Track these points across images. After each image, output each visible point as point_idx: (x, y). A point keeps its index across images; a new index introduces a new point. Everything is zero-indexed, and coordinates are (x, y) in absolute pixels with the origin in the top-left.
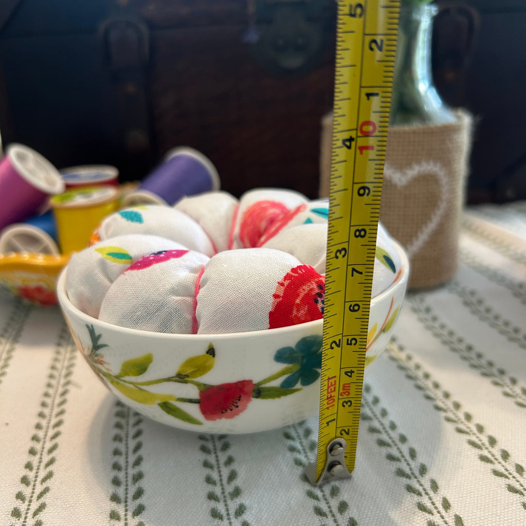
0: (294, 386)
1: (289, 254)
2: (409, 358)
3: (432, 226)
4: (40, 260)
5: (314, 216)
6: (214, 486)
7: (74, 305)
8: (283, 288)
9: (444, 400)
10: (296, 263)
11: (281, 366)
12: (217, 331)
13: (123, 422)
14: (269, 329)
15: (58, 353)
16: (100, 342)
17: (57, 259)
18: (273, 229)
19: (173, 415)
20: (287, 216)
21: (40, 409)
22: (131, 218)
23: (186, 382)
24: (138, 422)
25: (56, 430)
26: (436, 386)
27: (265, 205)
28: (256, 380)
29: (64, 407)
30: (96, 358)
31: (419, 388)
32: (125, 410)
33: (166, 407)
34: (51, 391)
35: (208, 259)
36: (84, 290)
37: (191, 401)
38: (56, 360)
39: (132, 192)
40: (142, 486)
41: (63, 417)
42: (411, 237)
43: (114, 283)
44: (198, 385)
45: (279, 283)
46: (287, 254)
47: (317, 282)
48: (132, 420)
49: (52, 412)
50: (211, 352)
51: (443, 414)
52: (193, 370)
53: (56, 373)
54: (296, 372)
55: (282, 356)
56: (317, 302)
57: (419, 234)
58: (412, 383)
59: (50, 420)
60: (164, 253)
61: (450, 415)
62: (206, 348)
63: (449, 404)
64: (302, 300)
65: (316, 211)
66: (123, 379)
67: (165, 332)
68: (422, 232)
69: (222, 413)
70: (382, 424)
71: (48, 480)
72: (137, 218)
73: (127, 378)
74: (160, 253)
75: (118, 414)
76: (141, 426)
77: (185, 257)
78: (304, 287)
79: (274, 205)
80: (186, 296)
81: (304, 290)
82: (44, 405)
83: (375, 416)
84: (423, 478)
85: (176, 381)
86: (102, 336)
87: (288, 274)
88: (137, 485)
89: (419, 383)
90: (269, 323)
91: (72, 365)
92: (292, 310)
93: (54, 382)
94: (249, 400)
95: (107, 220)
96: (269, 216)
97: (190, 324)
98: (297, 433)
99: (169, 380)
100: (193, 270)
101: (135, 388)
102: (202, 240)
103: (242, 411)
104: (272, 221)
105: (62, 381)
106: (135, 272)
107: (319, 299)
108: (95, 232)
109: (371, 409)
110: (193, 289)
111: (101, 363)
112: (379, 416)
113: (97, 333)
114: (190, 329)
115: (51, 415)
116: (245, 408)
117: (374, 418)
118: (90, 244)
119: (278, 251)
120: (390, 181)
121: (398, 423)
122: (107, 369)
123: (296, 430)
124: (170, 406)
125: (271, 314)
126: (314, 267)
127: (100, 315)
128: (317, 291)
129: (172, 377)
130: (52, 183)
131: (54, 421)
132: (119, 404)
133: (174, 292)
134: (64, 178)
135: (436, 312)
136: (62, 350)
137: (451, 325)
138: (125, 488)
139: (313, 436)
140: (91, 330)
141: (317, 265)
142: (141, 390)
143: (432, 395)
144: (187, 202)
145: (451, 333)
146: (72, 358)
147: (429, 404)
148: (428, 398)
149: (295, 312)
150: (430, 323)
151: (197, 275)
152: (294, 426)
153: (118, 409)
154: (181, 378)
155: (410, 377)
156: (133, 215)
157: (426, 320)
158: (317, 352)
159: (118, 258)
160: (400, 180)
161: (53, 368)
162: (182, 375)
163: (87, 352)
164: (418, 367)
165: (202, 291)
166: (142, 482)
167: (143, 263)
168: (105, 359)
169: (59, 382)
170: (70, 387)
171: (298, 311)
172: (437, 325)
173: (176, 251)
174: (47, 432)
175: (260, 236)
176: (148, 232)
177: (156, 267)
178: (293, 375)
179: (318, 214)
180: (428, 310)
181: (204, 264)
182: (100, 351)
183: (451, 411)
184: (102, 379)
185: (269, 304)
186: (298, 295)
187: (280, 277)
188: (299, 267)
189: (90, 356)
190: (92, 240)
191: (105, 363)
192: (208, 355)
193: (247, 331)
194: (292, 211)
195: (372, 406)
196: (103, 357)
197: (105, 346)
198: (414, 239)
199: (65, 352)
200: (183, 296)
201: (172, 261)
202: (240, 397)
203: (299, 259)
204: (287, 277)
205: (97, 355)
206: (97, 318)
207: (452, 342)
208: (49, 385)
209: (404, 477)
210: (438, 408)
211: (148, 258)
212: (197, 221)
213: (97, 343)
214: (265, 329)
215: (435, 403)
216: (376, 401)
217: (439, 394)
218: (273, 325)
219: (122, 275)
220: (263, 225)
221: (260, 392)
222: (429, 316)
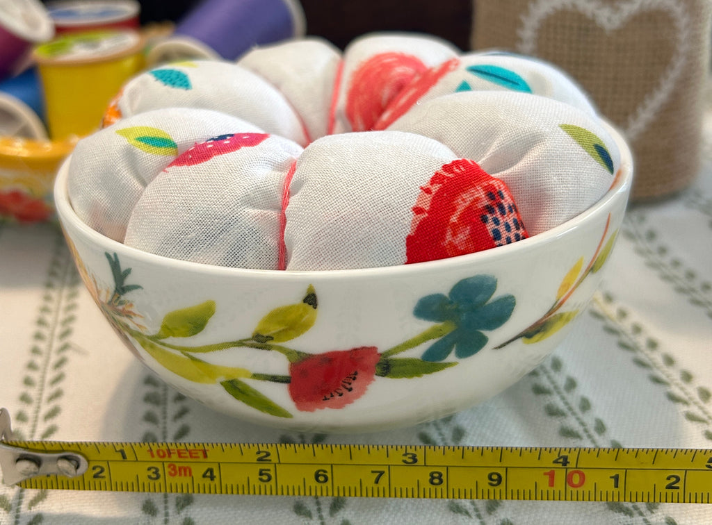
0: (445, 358)
1: (436, 141)
2: (623, 314)
3: (661, 97)
4: (19, 149)
5: (473, 79)
6: (309, 519)
7: (83, 221)
8: (429, 198)
9: (683, 385)
10: (449, 158)
11: (426, 326)
12: (319, 266)
13: (157, 411)
14: (406, 264)
15: (48, 298)
16: (129, 281)
17: (47, 148)
18: (403, 101)
19: (243, 401)
20: (427, 79)
21: (22, 389)
22: (171, 80)
23: (269, 348)
24: (182, 413)
25: (49, 423)
26: (669, 361)
27: (389, 60)
28: (382, 348)
29: (61, 385)
30: (120, 308)
31: (641, 364)
32: (160, 391)
33: (234, 387)
34: (39, 361)
35: (300, 150)
36: (101, 197)
37: (275, 379)
38: (45, 310)
39: (163, 39)
40: (192, 517)
41: (61, 402)
42: (626, 114)
43: (150, 186)
44: (288, 353)
45: (422, 188)
46: (433, 141)
47: (485, 188)
48: (172, 409)
49: (41, 394)
50: (311, 299)
51: (683, 409)
52: (281, 328)
53: (45, 331)
54: (448, 336)
55: (427, 308)
56: (485, 220)
57: (640, 110)
58: (629, 355)
59: (39, 407)
60: (228, 138)
61: (694, 410)
62: (304, 295)
63: (692, 391)
64: (462, 217)
65: (475, 70)
66: (162, 340)
67: (234, 266)
68: (644, 107)
69: (326, 399)
70: (582, 424)
71: (40, 502)
72: (180, 81)
73: (170, 340)
74: (223, 137)
75: (149, 399)
76: (188, 420)
77: (263, 144)
78: (464, 196)
79: (404, 60)
80: (267, 209)
81: (464, 201)
82: (28, 382)
83: (570, 409)
84: (654, 515)
85: (252, 346)
86: (133, 273)
87: (437, 174)
88: (183, 514)
89: (641, 356)
90: (407, 255)
91: (71, 319)
92: (444, 233)
93: (42, 346)
94: (370, 380)
95: (132, 84)
96: (397, 79)
97: (275, 255)
98: (441, 434)
99: (241, 343)
100: (278, 167)
101: (183, 356)
102: (286, 118)
103: (358, 396)
104: (401, 87)
105: (57, 344)
106: (184, 169)
107: (488, 215)
108: (113, 104)
109: (563, 398)
110: (280, 197)
111: (129, 315)
112: (577, 410)
113: (123, 267)
114: (275, 262)
115: (40, 399)
116: (362, 391)
117: (569, 414)
118: (105, 124)
119: (419, 136)
120: (593, 21)
121: (608, 423)
122: (137, 325)
123: (438, 429)
124: (240, 387)
125: (410, 240)
126: (479, 163)
127: (126, 237)
128: (486, 202)
129: (245, 340)
130: (34, 24)
131: (45, 409)
132: (150, 380)
133: (249, 201)
134: (53, 16)
135: (664, 239)
136: (54, 294)
137: (690, 261)
138: (164, 518)
139: (468, 439)
140: (114, 262)
141: (483, 159)
142: (193, 359)
143: (664, 377)
144: (259, 56)
145: (691, 275)
146: (71, 307)
147: (659, 391)
148: (657, 380)
149: (449, 237)
150: (656, 258)
151: (285, 174)
152: (435, 424)
153: (149, 389)
154: (261, 341)
155: (624, 346)
156: (173, 76)
157: (649, 252)
158: (484, 303)
159: (153, 145)
160: (609, 20)
161: (41, 322)
162: (263, 336)
163: (105, 297)
164: (637, 329)
165: (294, 201)
166: (191, 510)
167: (197, 154)
168: (134, 310)
169: (50, 346)
170: (68, 354)
171: (454, 235)
172: (666, 260)
173: (248, 134)
174: (34, 426)
175: (381, 111)
176: (200, 104)
177: (218, 160)
178: (444, 340)
179: (480, 75)
180: (651, 236)
181: (296, 156)
182: (128, 297)
183: (696, 403)
184: (126, 340)
185: (406, 223)
186: (454, 209)
187: (425, 180)
188: (456, 163)
189: (110, 303)
190: (107, 117)
191: (135, 315)
192: (306, 304)
193: (370, 267)
194: (435, 71)
195: (565, 394)
196: (131, 305)
197: (136, 287)
198: (630, 119)
199: (60, 297)
200: (264, 208)
201: (244, 151)
202: (356, 373)
203: (452, 149)
204: (436, 179)
205: (121, 303)
206: (122, 242)
207: (693, 290)
208: (35, 351)
209: (622, 513)
210: (673, 398)
211: (204, 145)
212: (277, 86)
213: (122, 283)
214: (400, 264)
215: (669, 390)
216: (571, 384)
217: (674, 374)
218: (413, 258)
219: (162, 173)
220: (386, 93)
221: (388, 366)
222: (653, 246)
